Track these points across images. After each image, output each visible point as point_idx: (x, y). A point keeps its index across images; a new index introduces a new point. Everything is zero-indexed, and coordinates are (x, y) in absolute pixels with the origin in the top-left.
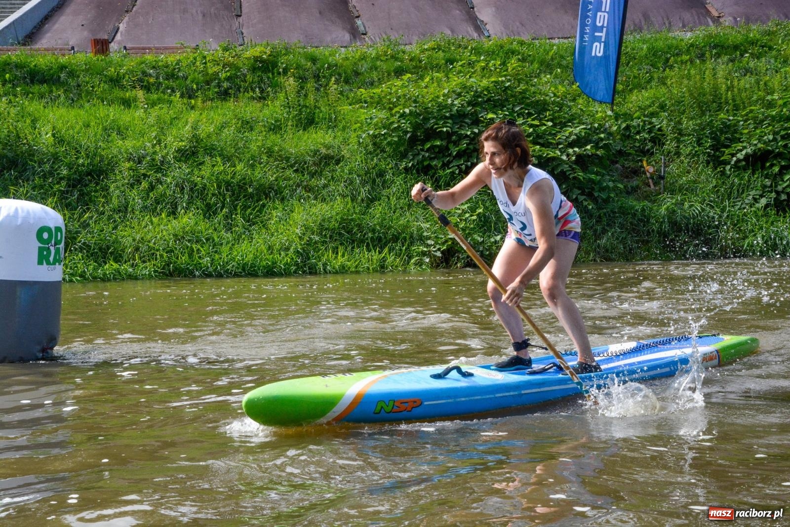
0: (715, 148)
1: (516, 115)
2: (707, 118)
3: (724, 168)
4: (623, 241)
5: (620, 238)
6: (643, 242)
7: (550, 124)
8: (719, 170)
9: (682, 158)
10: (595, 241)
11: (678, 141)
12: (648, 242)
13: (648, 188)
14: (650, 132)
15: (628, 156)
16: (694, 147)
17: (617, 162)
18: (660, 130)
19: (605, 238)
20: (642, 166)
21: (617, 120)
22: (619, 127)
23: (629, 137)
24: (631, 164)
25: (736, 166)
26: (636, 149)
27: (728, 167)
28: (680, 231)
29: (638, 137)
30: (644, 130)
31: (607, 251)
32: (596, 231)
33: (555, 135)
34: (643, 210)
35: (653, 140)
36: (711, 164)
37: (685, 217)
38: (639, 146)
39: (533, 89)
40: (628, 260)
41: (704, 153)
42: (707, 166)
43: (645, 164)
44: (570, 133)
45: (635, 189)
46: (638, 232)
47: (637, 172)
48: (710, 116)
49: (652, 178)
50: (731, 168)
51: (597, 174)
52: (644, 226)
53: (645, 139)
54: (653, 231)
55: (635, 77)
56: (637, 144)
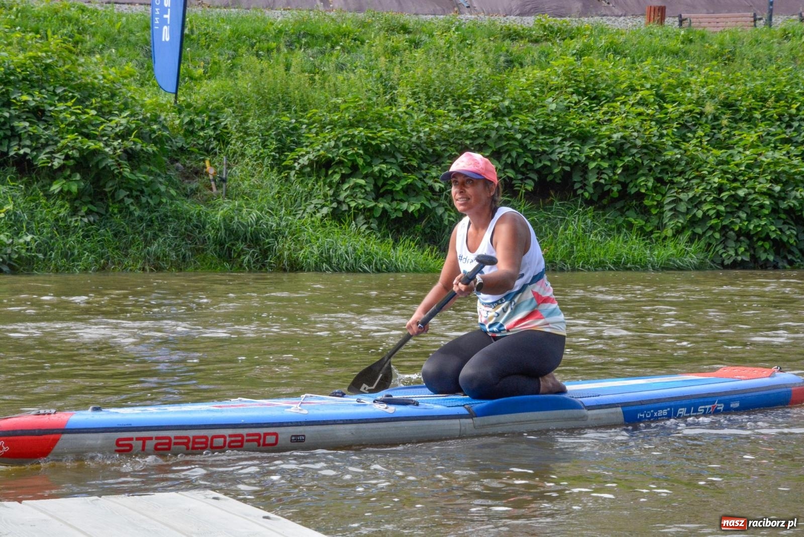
0: (281, 150)
1: (57, 98)
2: (272, 118)
3: (289, 173)
4: (176, 249)
5: (173, 246)
6: (198, 250)
7: (94, 112)
8: (283, 175)
9: (247, 160)
10: (145, 247)
11: (244, 142)
12: (203, 250)
13: (209, 192)
14: (215, 129)
15: (191, 154)
16: (260, 149)
17: (177, 161)
18: (225, 127)
19: (156, 245)
20: (205, 167)
21: (180, 113)
22: (182, 121)
23: (192, 133)
24: (193, 163)
25: (301, 173)
26: (200, 147)
27: (293, 173)
28: (237, 240)
29: (201, 134)
30: (209, 126)
31: (158, 258)
32: (146, 236)
33: (97, 125)
34: (199, 215)
35: (218, 138)
36: (276, 168)
37: (243, 225)
38: (203, 144)
39: (80, 69)
40: (181, 270)
41: (269, 156)
42: (272, 170)
43: (207, 163)
44: (116, 123)
45: (194, 192)
46: (193, 241)
47: (199, 173)
48: (277, 115)
49: (214, 180)
50: (296, 173)
51: (150, 173)
52: (200, 232)
53: (210, 137)
54: (209, 238)
55: (215, 63)
56: (201, 142)
